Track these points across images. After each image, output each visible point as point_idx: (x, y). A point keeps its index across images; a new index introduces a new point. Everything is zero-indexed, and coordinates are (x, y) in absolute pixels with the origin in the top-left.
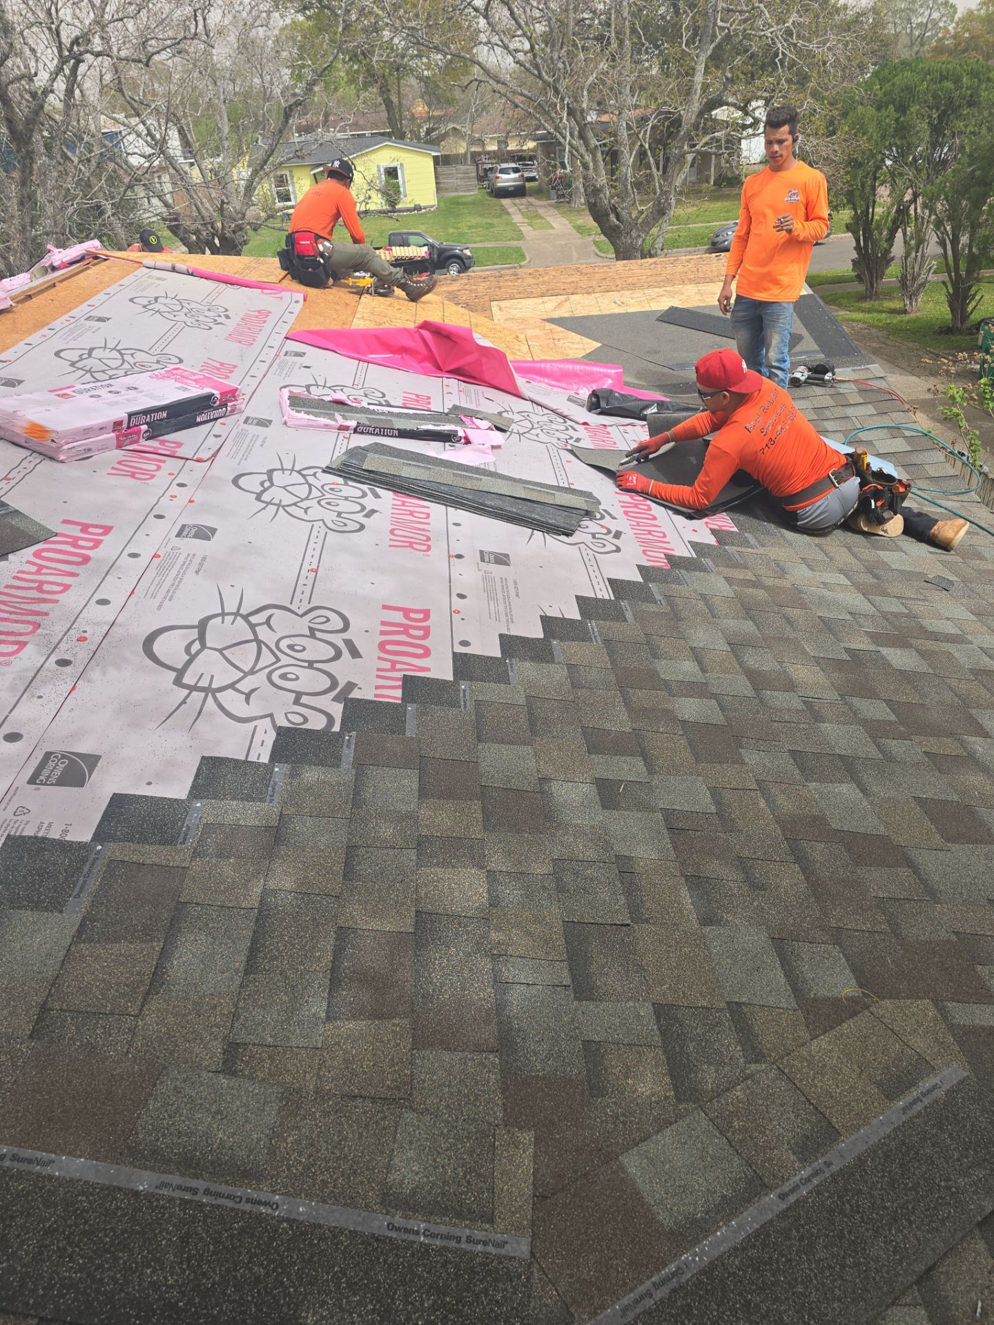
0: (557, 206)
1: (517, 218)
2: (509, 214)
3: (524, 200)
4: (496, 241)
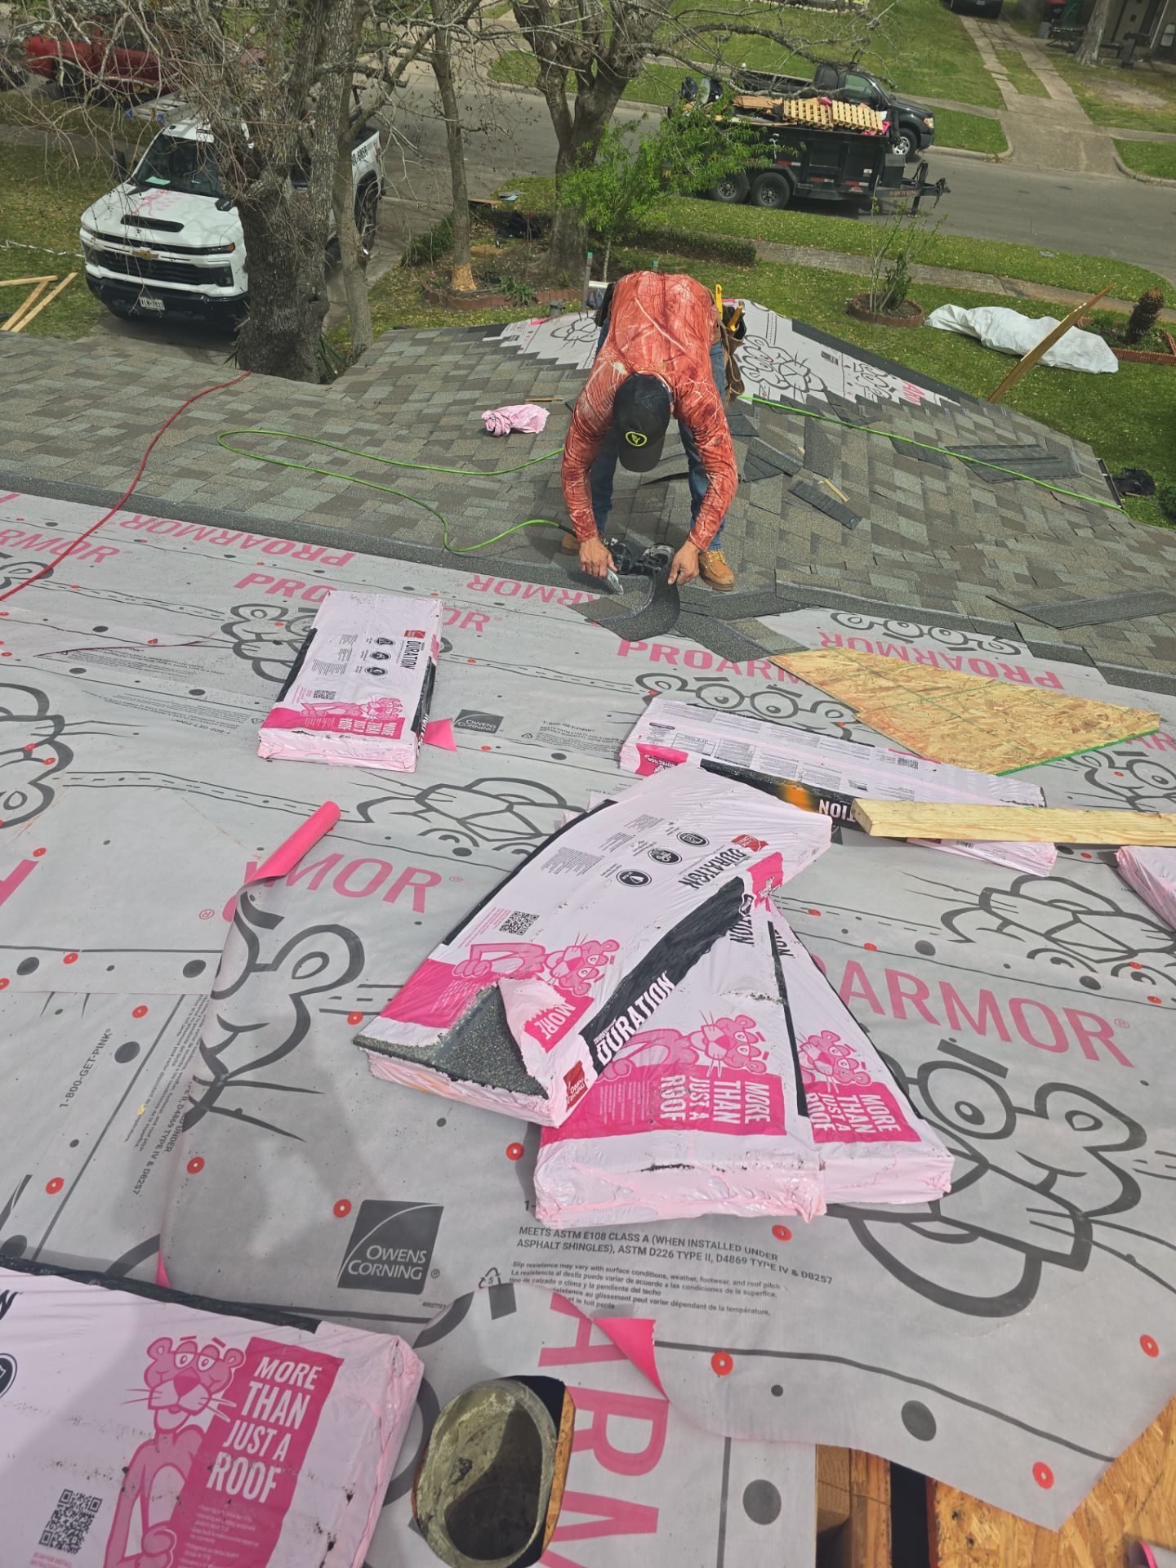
0: (1051, 52)
1: (991, 62)
2: (976, 49)
3: (996, 28)
4: (962, 100)
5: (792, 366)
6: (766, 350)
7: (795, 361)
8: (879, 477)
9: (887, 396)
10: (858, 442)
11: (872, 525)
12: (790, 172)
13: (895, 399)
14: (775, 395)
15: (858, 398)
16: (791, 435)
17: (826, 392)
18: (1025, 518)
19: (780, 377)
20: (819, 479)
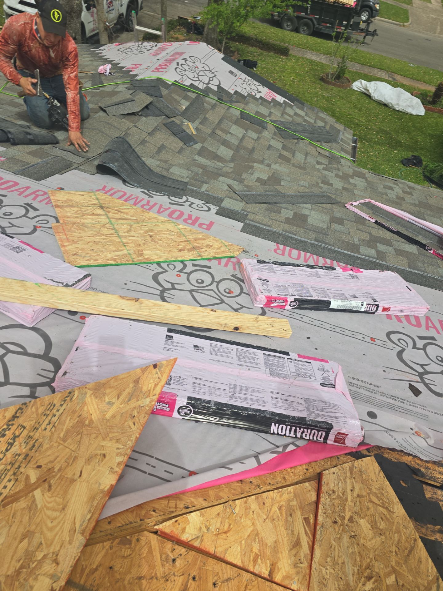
5: (207, 73)
6: (197, 64)
7: (211, 71)
8: (222, 127)
9: (254, 94)
10: (221, 110)
11: (203, 147)
12: (314, 20)
13: (258, 96)
14: (188, 83)
15: (236, 92)
16: (183, 101)
17: (219, 86)
18: (293, 157)
19: (196, 76)
20: (186, 122)
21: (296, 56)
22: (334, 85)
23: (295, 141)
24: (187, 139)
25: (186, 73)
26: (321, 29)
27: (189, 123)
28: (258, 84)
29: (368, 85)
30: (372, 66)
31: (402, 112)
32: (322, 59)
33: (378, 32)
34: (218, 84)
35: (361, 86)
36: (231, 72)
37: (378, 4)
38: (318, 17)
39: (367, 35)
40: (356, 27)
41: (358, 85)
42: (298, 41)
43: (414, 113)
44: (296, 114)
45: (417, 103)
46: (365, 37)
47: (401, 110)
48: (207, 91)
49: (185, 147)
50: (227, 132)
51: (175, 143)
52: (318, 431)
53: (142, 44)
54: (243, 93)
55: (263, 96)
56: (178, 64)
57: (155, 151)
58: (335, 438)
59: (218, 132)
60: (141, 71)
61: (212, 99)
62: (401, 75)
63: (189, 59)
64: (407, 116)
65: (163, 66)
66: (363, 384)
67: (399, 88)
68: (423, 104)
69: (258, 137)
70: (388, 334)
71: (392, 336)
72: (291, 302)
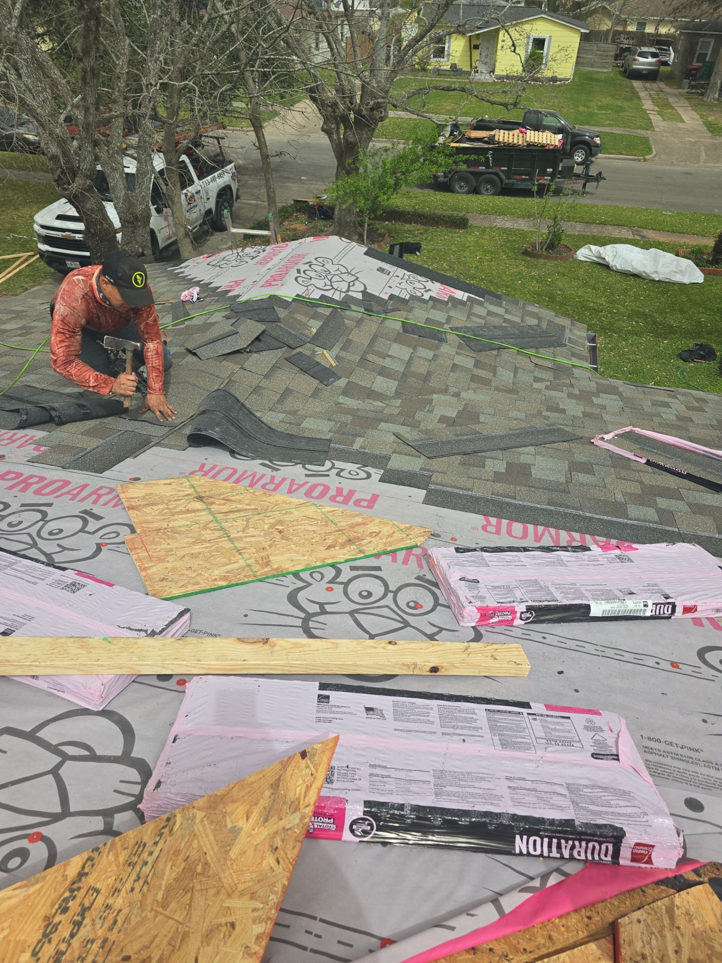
0: (688, 97)
1: (647, 104)
2: (639, 98)
3: (654, 85)
4: (625, 127)
5: (344, 276)
6: (329, 266)
7: (349, 273)
8: (376, 348)
9: (420, 295)
10: (372, 325)
11: (349, 382)
12: (501, 174)
13: (426, 296)
14: (316, 295)
15: (392, 297)
16: (312, 321)
17: (364, 292)
18: (495, 375)
19: (328, 283)
20: (319, 351)
21: (480, 227)
22: (547, 258)
23: (495, 352)
24: (324, 375)
25: (313, 281)
26: (513, 184)
27: (325, 352)
28: (425, 279)
29: (601, 252)
30: (604, 224)
31: (665, 282)
32: (522, 225)
33: (604, 175)
34: (362, 289)
35: (590, 254)
36: (381, 270)
37: (597, 137)
38: (506, 168)
39: (587, 181)
40: (568, 173)
41: (585, 253)
42: (480, 206)
43: (686, 280)
44: (490, 313)
45: (688, 266)
46: (584, 186)
47: (662, 279)
48: (347, 302)
49: (321, 386)
50: (384, 356)
51: (307, 383)
52: (600, 843)
53: (242, 251)
54: (402, 296)
55: (434, 295)
56: (299, 271)
57: (276, 399)
58: (632, 854)
59: (371, 357)
60: (245, 289)
61: (357, 312)
62: (654, 230)
63: (315, 262)
64: (676, 287)
65: (278, 277)
66: (670, 748)
67: (653, 250)
68: (698, 265)
69: (435, 356)
70: (701, 653)
71: (708, 656)
72: (522, 613)
